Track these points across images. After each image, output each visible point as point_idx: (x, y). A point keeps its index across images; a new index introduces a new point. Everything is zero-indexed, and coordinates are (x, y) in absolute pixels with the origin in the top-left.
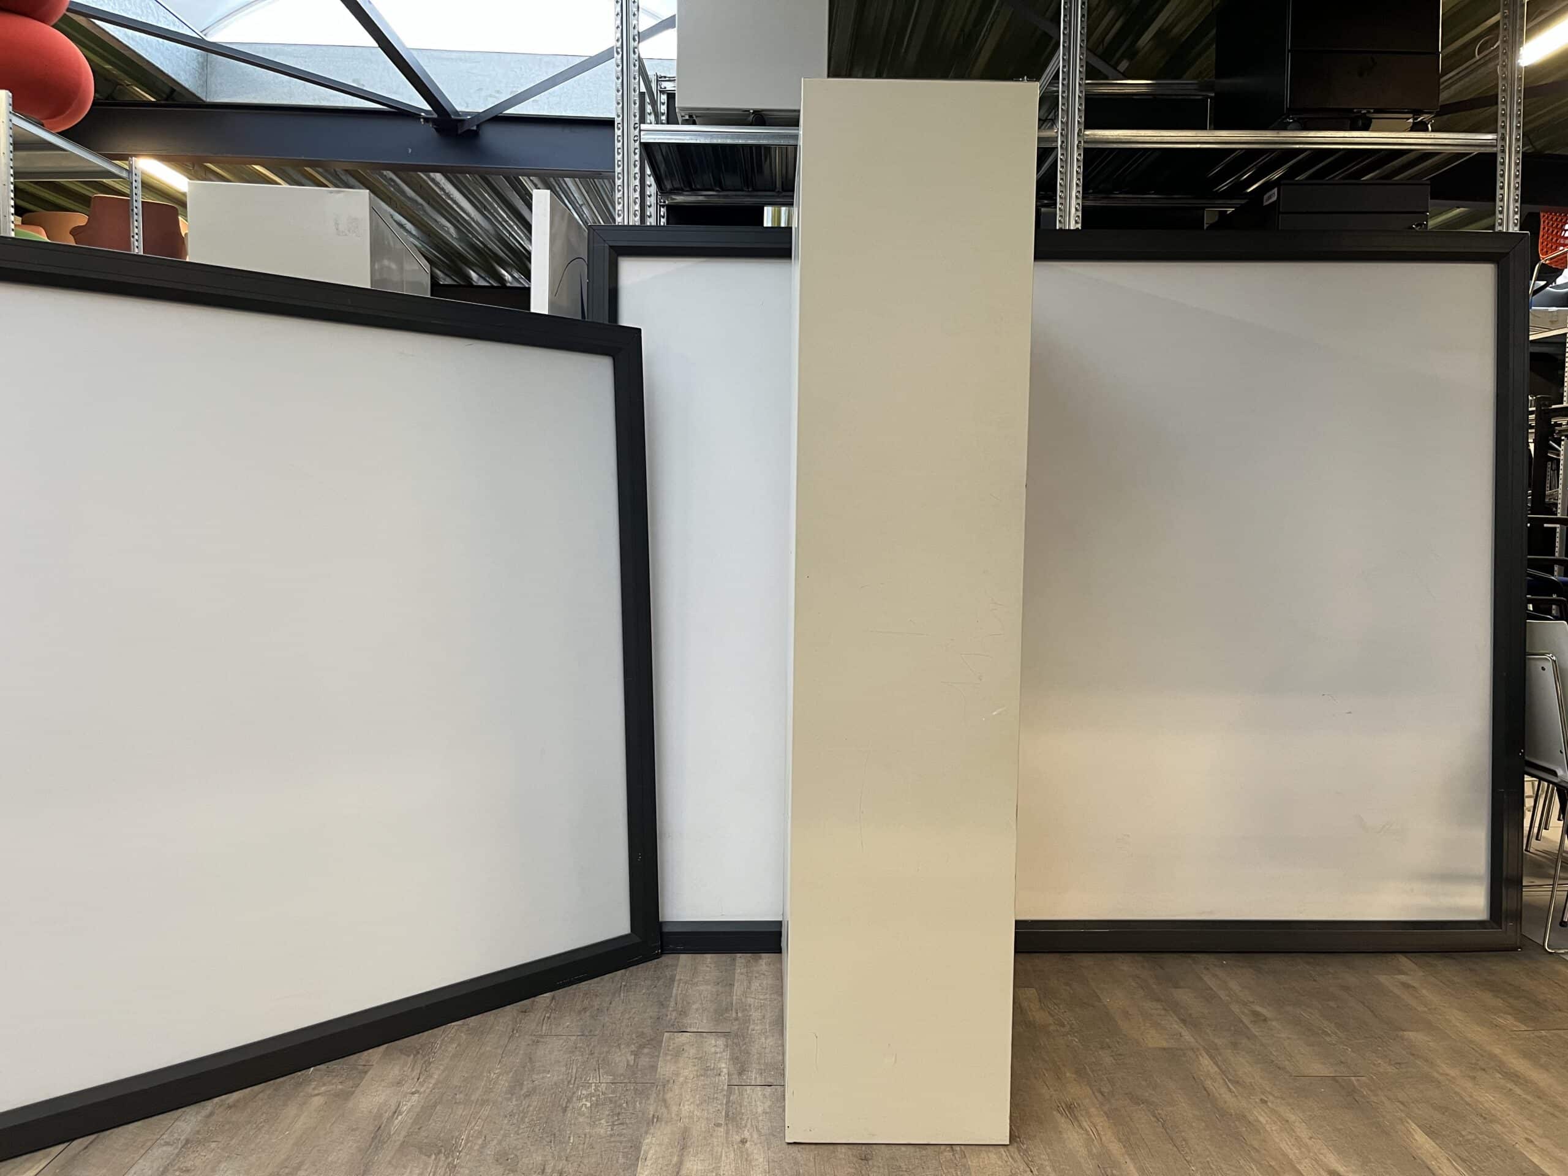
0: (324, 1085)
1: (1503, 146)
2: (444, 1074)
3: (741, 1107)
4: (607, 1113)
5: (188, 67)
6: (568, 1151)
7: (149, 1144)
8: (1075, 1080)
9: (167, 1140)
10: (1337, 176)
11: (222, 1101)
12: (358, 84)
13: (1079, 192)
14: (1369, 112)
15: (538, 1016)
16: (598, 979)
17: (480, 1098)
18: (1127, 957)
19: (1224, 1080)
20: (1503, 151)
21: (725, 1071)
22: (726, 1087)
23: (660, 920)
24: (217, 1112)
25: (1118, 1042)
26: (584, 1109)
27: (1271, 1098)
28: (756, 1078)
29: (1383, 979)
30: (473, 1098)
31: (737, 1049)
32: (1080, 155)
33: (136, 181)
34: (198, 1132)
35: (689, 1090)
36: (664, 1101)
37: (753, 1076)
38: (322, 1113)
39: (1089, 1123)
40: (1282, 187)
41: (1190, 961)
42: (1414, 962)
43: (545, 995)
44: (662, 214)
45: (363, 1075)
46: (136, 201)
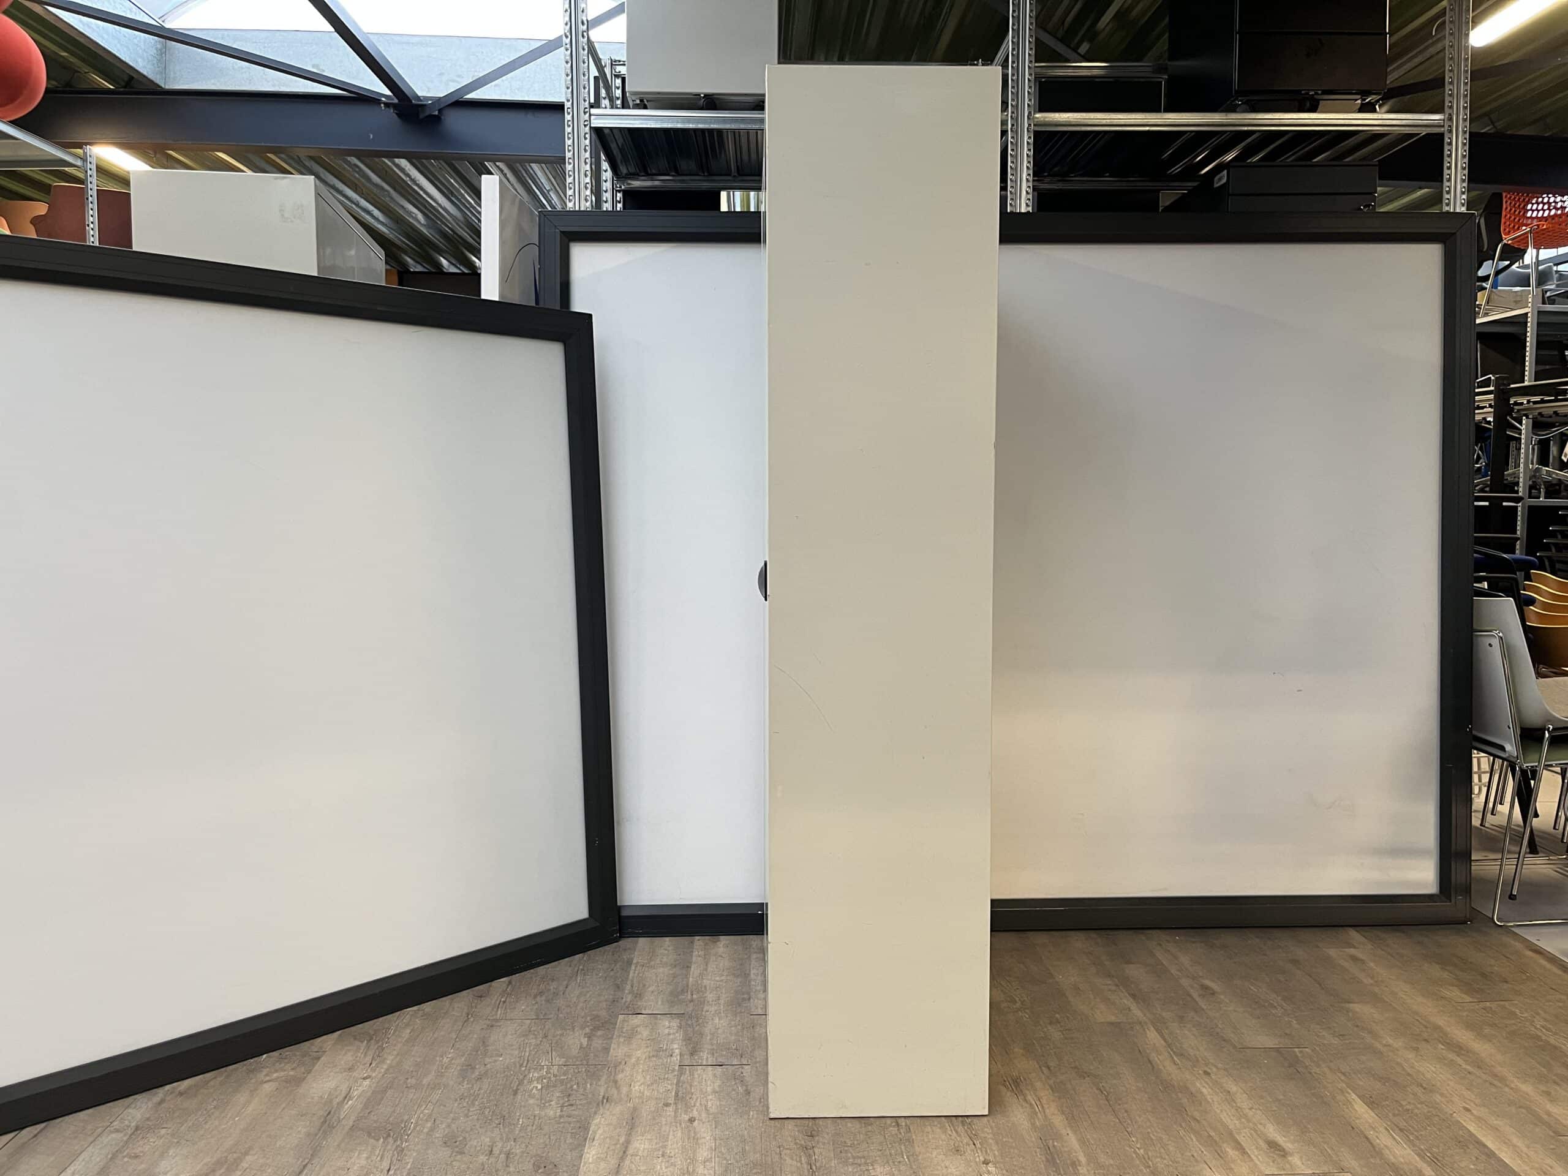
0: (276, 1071)
1: (1450, 126)
2: (397, 1059)
3: (691, 1086)
4: (558, 1095)
5: (145, 54)
6: (517, 1132)
7: (100, 1130)
8: (1023, 1055)
9: (117, 1127)
10: (1290, 158)
11: (174, 1088)
12: (319, 69)
13: (1029, 175)
14: (1316, 94)
15: (493, 1001)
16: (556, 963)
17: (432, 1083)
18: (1081, 935)
19: (1169, 1053)
20: (1450, 131)
21: (677, 1051)
22: (677, 1068)
23: (619, 904)
24: (168, 1098)
25: (1068, 1018)
26: (534, 1091)
27: (1214, 1069)
28: (707, 1058)
29: (1332, 952)
30: (425, 1081)
31: (690, 1030)
32: (1030, 138)
33: (90, 169)
34: (148, 1119)
35: (640, 1070)
36: (616, 1082)
37: (705, 1056)
38: (272, 1100)
39: (1035, 1098)
40: (1231, 170)
41: (1144, 938)
42: (1364, 936)
43: (502, 980)
44: (618, 199)
45: (315, 1061)
46: (91, 189)
